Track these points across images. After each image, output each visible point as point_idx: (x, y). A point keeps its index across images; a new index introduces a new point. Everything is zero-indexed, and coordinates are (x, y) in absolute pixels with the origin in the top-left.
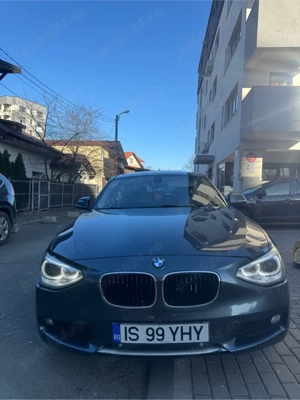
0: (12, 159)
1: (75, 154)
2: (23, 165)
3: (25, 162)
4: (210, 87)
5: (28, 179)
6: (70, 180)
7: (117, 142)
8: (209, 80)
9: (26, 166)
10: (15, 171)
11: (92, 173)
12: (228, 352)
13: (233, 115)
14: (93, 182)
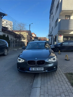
0: (6, 36)
1: (20, 34)
2: (8, 37)
3: (9, 37)
4: (52, 18)
5: (10, 41)
6: (19, 40)
7: (30, 31)
8: (52, 16)
9: (9, 38)
10: (7, 39)
11: (24, 39)
12: (46, 72)
13: (57, 25)
14: (24, 41)
